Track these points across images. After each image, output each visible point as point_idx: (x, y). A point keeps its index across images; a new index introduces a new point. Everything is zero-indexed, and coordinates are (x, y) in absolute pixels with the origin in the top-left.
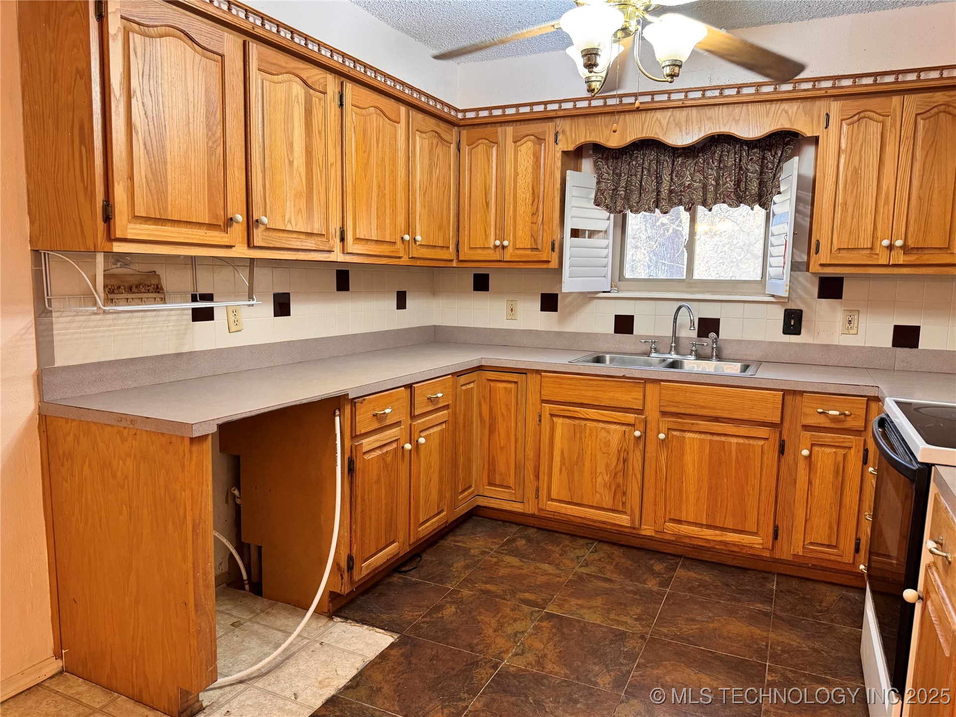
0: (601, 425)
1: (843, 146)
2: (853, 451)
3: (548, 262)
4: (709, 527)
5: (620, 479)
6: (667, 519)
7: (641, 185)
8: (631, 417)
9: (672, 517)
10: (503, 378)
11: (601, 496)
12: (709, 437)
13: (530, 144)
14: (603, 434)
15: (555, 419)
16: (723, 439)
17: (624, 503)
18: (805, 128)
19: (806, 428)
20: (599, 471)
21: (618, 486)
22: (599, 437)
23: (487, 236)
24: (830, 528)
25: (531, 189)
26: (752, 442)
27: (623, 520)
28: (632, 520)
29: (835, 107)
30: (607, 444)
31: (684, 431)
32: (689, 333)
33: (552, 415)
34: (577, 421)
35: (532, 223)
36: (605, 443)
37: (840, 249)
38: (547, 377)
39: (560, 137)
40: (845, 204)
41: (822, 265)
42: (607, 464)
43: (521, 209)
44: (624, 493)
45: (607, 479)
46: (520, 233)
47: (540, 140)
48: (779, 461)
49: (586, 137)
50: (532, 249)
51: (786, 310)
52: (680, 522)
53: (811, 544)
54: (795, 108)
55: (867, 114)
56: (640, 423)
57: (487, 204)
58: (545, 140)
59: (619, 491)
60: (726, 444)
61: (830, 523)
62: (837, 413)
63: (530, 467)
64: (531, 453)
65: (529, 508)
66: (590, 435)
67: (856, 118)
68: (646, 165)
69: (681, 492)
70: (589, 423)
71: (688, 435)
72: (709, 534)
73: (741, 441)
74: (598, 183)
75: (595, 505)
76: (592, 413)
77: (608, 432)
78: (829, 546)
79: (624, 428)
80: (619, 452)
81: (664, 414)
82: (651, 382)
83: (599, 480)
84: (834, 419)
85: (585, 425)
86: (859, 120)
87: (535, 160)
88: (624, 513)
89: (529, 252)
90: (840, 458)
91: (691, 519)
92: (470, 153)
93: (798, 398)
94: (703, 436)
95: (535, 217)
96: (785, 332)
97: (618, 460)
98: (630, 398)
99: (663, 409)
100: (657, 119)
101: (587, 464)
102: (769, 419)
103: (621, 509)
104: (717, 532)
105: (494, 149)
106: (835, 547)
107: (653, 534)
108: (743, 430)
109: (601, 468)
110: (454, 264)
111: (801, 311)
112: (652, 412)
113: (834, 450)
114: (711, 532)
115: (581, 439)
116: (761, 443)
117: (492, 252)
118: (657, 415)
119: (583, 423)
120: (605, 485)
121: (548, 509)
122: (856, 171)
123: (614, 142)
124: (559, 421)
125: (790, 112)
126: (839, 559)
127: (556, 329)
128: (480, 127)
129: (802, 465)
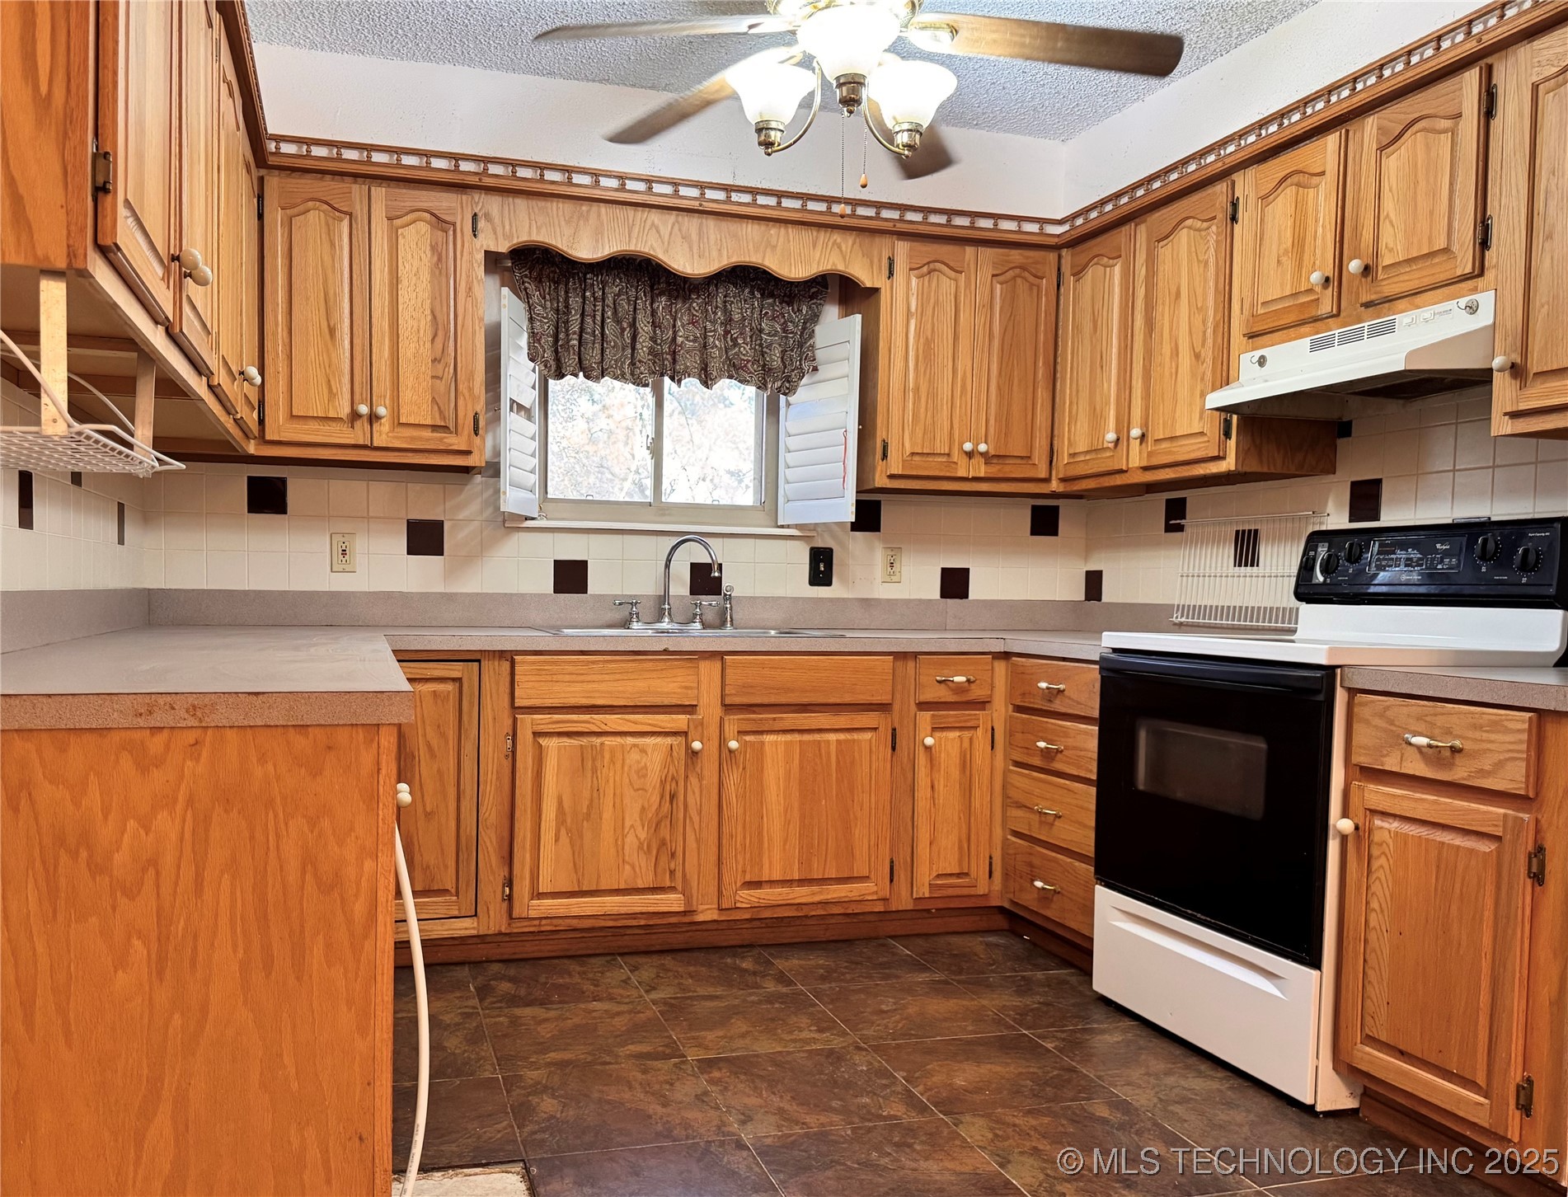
0: (630, 740)
1: (913, 309)
2: (980, 732)
3: (468, 453)
4: (802, 882)
5: (665, 832)
6: (739, 884)
7: (603, 333)
8: (680, 721)
9: (748, 878)
10: (429, 674)
11: (633, 868)
12: (797, 737)
13: (423, 227)
14: (635, 756)
15: (543, 741)
16: (817, 737)
17: (672, 872)
18: (864, 274)
19: (923, 706)
20: (628, 824)
21: (663, 843)
22: (628, 761)
23: (332, 395)
24: (960, 848)
25: (428, 312)
26: (855, 736)
27: (672, 902)
28: (688, 900)
29: (902, 248)
30: (642, 773)
31: (761, 732)
33: (536, 734)
34: (584, 741)
35: (433, 377)
36: (638, 772)
37: (913, 454)
38: (524, 662)
39: (481, 224)
40: (917, 389)
41: (892, 477)
42: (643, 808)
43: (407, 349)
44: (673, 855)
45: (643, 835)
46: (407, 395)
47: (440, 223)
48: (892, 757)
49: (530, 234)
50: (435, 428)
51: (812, 549)
52: (758, 884)
53: (939, 876)
54: (850, 242)
55: (938, 265)
56: (696, 727)
57: (332, 331)
58: (454, 225)
59: (662, 849)
60: (823, 744)
61: (960, 841)
62: (963, 679)
63: (490, 842)
64: (492, 811)
65: (493, 921)
66: (612, 761)
67: (925, 269)
68: (610, 300)
69: (760, 833)
70: (609, 741)
71: (768, 738)
72: (802, 894)
73: (842, 736)
74: (531, 320)
75: (622, 886)
76: (613, 721)
77: (643, 751)
78: (959, 875)
79: (669, 740)
80: (663, 783)
81: (728, 708)
82: (706, 659)
83: (630, 840)
84: (959, 689)
85: (602, 744)
86: (929, 273)
87: (435, 258)
88: (672, 889)
89: (427, 434)
90: (966, 744)
91: (776, 876)
92: (289, 224)
93: (911, 664)
94: (789, 737)
95: (440, 367)
96: (812, 583)
97: (662, 797)
98: (668, 685)
99: (727, 702)
100: (653, 224)
101: (608, 814)
102: (877, 699)
103: (668, 884)
104: (815, 888)
105: (346, 222)
106: (967, 874)
107: (715, 917)
108: (843, 720)
109: (632, 818)
110: (252, 448)
111: (830, 551)
112: (710, 708)
113: (957, 734)
114: (805, 890)
115: (594, 770)
116: (868, 736)
117: (345, 428)
118: (718, 711)
119: (597, 741)
120: (640, 847)
121: (533, 914)
122: (928, 343)
123: (586, 248)
124: (550, 744)
125: (844, 248)
126: (972, 891)
127: (439, 588)
128: (309, 176)
129: (922, 759)
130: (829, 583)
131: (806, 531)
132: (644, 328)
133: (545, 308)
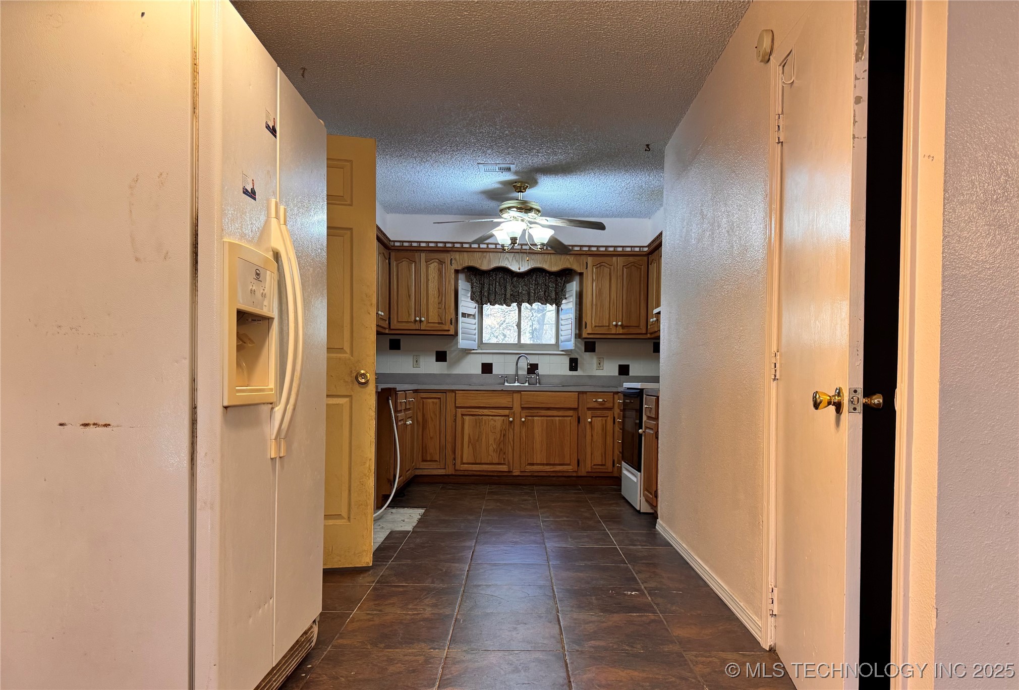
0: (491, 417)
1: (594, 278)
2: (609, 418)
3: (449, 330)
4: (547, 464)
5: (502, 446)
6: (526, 464)
7: (495, 290)
8: (507, 412)
9: (529, 462)
10: (431, 396)
11: (492, 456)
12: (545, 418)
13: (436, 264)
14: (492, 422)
15: (464, 417)
16: (552, 418)
17: (504, 459)
18: (577, 268)
19: (589, 409)
20: (490, 443)
21: (501, 450)
22: (490, 424)
23: (409, 315)
24: (602, 456)
25: (437, 289)
26: (565, 418)
27: (504, 468)
28: (509, 467)
29: (590, 259)
30: (494, 427)
31: (534, 416)
32: (523, 372)
33: (462, 415)
34: (477, 417)
35: (439, 308)
36: (493, 427)
37: (595, 326)
38: (459, 393)
39: (453, 262)
40: (596, 305)
41: (588, 334)
42: (495, 438)
43: (431, 300)
44: (504, 453)
45: (495, 447)
46: (431, 314)
47: (441, 262)
48: (578, 426)
49: (468, 263)
50: (439, 323)
51: (570, 358)
52: (533, 464)
53: (594, 465)
54: (573, 258)
55: (603, 264)
56: (512, 414)
57: (409, 296)
58: (445, 262)
59: (501, 451)
60: (554, 421)
61: (602, 454)
62: (602, 400)
63: (449, 447)
64: (449, 438)
65: (450, 471)
66: (485, 423)
67: (599, 265)
68: (498, 279)
69: (533, 448)
70: (484, 418)
71: (535, 418)
72: (548, 468)
73: (561, 418)
74: (472, 288)
75: (488, 462)
76: (486, 412)
77: (495, 421)
78: (602, 465)
79: (503, 418)
80: (501, 431)
81: (523, 408)
82: (515, 393)
83: (491, 448)
84: (600, 403)
85: (482, 418)
86: (600, 267)
87: (439, 273)
88: (504, 464)
89: (437, 325)
90: (604, 422)
91: (539, 462)
92: (397, 266)
93: (585, 395)
94: (543, 418)
95: (441, 305)
96: (570, 370)
97: (501, 435)
98: (504, 401)
99: (522, 406)
100: (506, 257)
101: (484, 440)
102: (573, 406)
103: (503, 462)
104: (551, 467)
105: (413, 264)
106: (604, 465)
107: (519, 474)
108: (561, 413)
109: (491, 441)
110: (387, 331)
111: (577, 359)
112: (517, 408)
113: (601, 418)
114: (548, 467)
115: (480, 427)
116: (570, 418)
117: (413, 324)
118: (520, 409)
119: (481, 417)
120: (494, 450)
121: (461, 469)
122: (600, 290)
123: (485, 267)
124: (467, 418)
125: (570, 260)
126: (606, 471)
127: (446, 372)
128: (403, 251)
129: (588, 426)
130: (577, 370)
131: (567, 352)
132: (509, 288)
133: (477, 283)
